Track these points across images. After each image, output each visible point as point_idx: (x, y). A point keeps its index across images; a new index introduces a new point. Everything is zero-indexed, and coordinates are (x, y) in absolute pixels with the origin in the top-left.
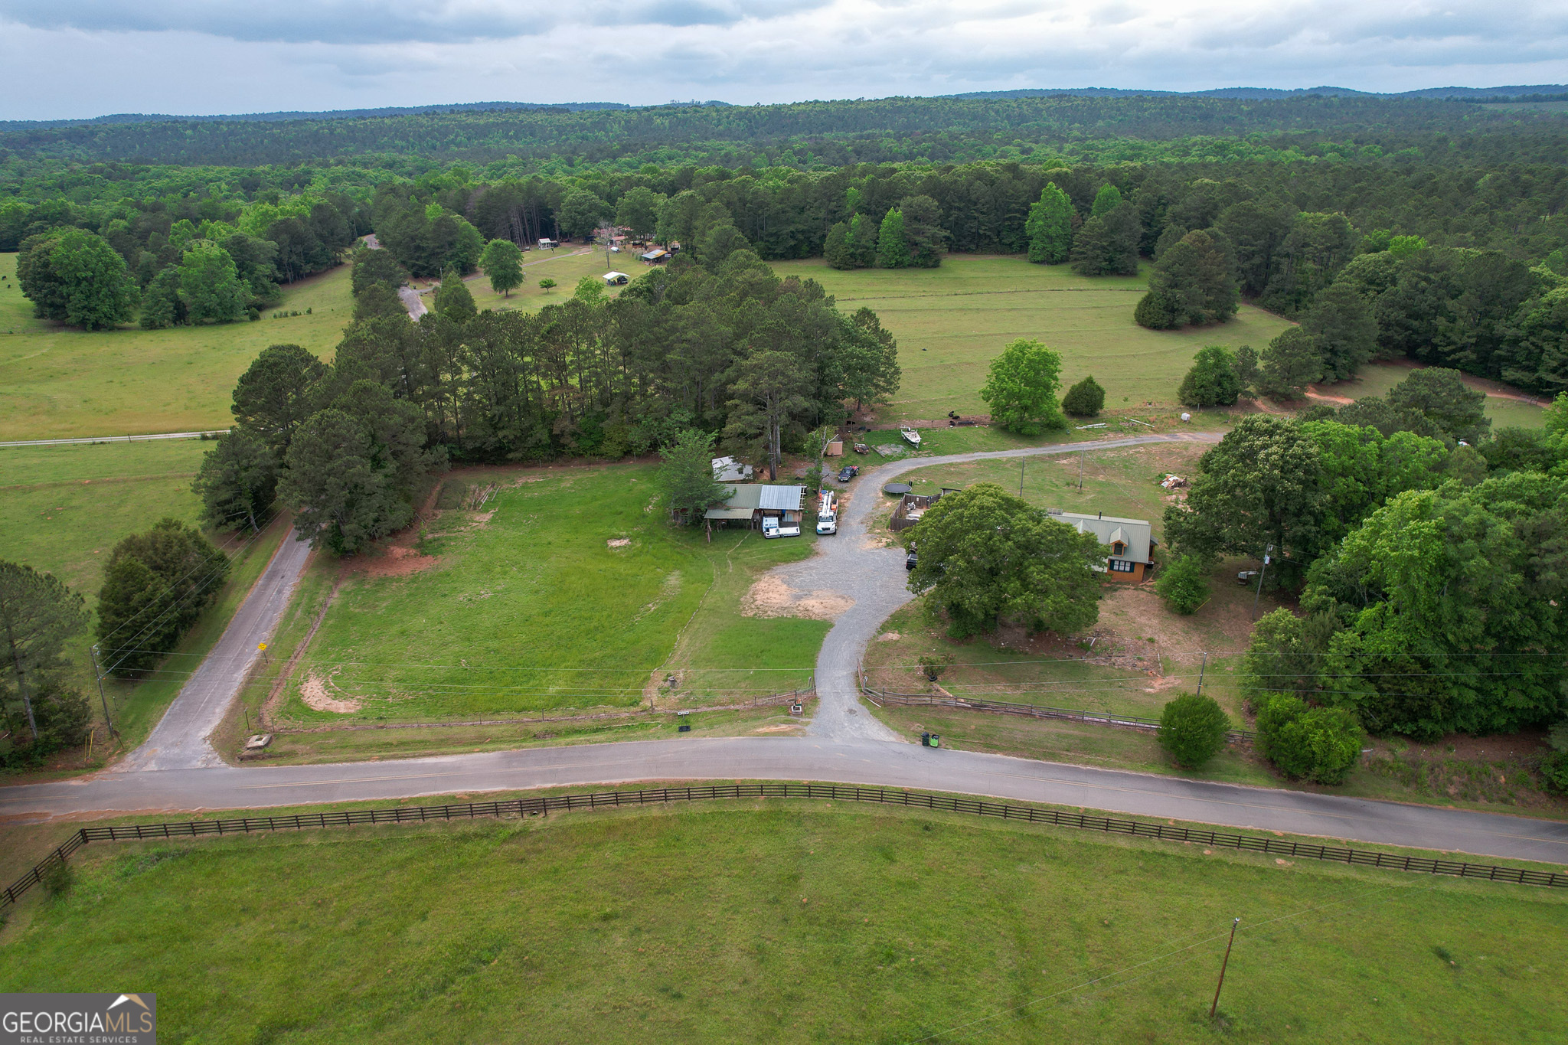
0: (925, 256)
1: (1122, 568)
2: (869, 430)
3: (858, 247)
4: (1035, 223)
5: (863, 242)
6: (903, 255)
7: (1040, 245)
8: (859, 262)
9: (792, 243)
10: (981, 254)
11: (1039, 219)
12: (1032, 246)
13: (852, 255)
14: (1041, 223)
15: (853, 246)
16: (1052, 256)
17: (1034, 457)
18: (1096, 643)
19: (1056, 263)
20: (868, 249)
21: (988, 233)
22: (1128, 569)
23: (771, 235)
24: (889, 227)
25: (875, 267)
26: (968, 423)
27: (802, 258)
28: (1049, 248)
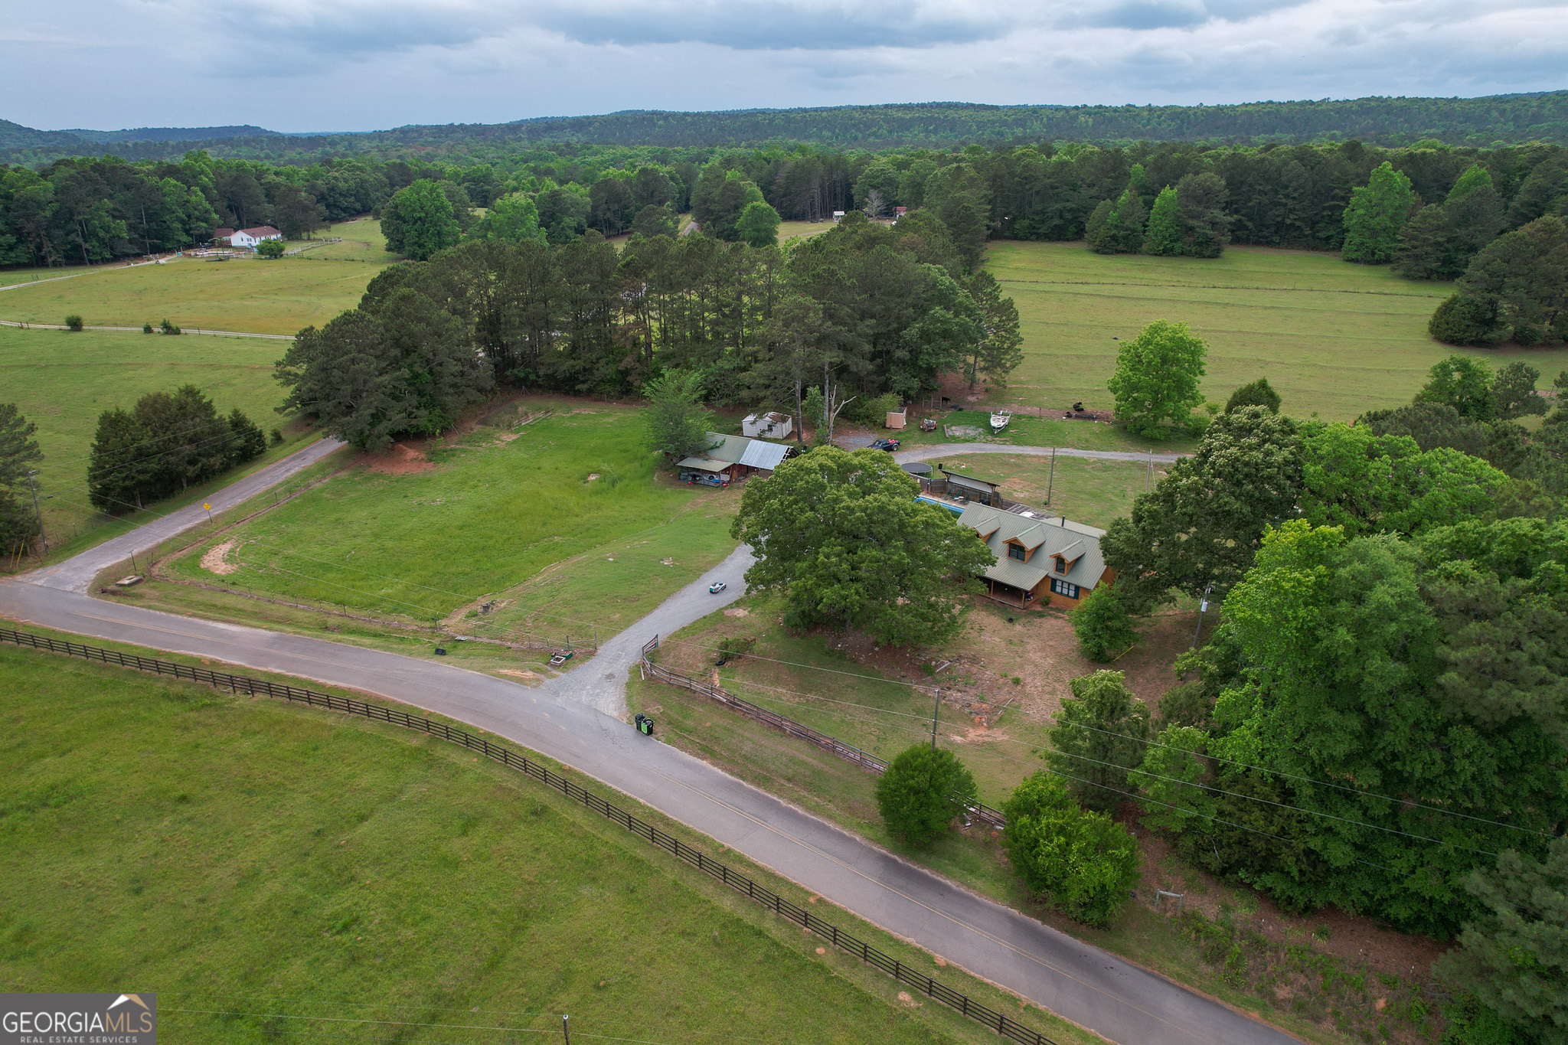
0: (1200, 244)
1: (1065, 591)
2: (961, 410)
3: (1122, 228)
4: (1354, 215)
5: (1127, 223)
6: (1175, 241)
7: (1357, 240)
8: (1121, 247)
9: (1057, 221)
10: (1286, 248)
11: (1360, 206)
12: (1348, 240)
13: (1114, 238)
14: (1361, 211)
15: (1116, 227)
16: (1373, 254)
17: (1133, 463)
18: (947, 669)
19: (1378, 262)
20: (1134, 231)
21: (1298, 223)
22: (1072, 593)
23: (1037, 213)
24: (1161, 208)
25: (1140, 253)
26: (1090, 418)
27: (1068, 240)
28: (1370, 243)
